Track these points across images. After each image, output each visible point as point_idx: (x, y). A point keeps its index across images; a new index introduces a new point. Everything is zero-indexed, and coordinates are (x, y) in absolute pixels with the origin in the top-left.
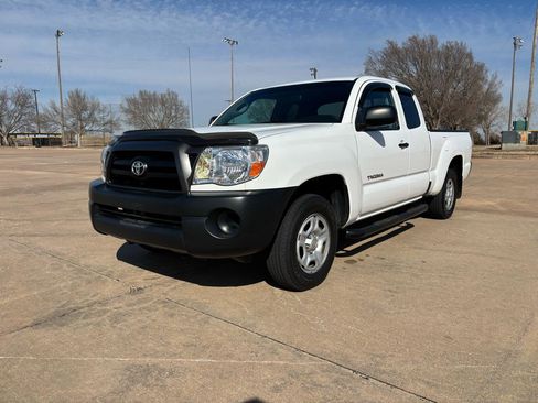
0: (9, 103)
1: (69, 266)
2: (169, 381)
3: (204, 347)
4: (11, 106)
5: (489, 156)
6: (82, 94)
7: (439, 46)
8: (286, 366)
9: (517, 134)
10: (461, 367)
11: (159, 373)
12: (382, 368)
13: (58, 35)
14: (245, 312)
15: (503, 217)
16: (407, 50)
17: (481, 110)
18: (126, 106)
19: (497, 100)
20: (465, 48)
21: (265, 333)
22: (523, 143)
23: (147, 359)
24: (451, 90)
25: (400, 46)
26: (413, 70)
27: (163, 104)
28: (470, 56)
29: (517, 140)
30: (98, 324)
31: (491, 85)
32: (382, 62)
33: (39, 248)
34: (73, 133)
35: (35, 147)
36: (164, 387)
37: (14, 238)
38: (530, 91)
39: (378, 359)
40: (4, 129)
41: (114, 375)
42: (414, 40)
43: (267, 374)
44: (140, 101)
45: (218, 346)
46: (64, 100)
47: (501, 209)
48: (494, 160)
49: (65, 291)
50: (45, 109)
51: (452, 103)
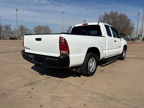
0: (3, 28)
1: (29, 71)
2: (63, 100)
3: (69, 92)
4: (4, 29)
5: (132, 44)
6: (23, 26)
7: (118, 14)
8: (91, 96)
9: (139, 38)
10: (135, 97)
11: (60, 98)
12: (115, 97)
13: (17, 10)
14: (77, 83)
15: (138, 60)
16: (110, 15)
17: (129, 31)
18: (35, 29)
19: (134, 29)
20: (125, 15)
21: (84, 89)
22: (141, 40)
23: (56, 94)
24: (121, 26)
25: (108, 14)
26: (111, 21)
27: (45, 29)
28: (126, 17)
29: (139, 39)
30: (41, 86)
31: (132, 25)
32: (103, 18)
33: (20, 67)
34: (20, 36)
35: (10, 40)
36: (62, 101)
37: (12, 64)
38: (142, 26)
39: (113, 95)
40: (2, 35)
41: (49, 98)
42: (112, 12)
43: (86, 98)
44: (39, 28)
45: (73, 92)
46: (18, 28)
47: (137, 58)
48: (133, 45)
49: (30, 77)
50: (13, 30)
51: (122, 29)
